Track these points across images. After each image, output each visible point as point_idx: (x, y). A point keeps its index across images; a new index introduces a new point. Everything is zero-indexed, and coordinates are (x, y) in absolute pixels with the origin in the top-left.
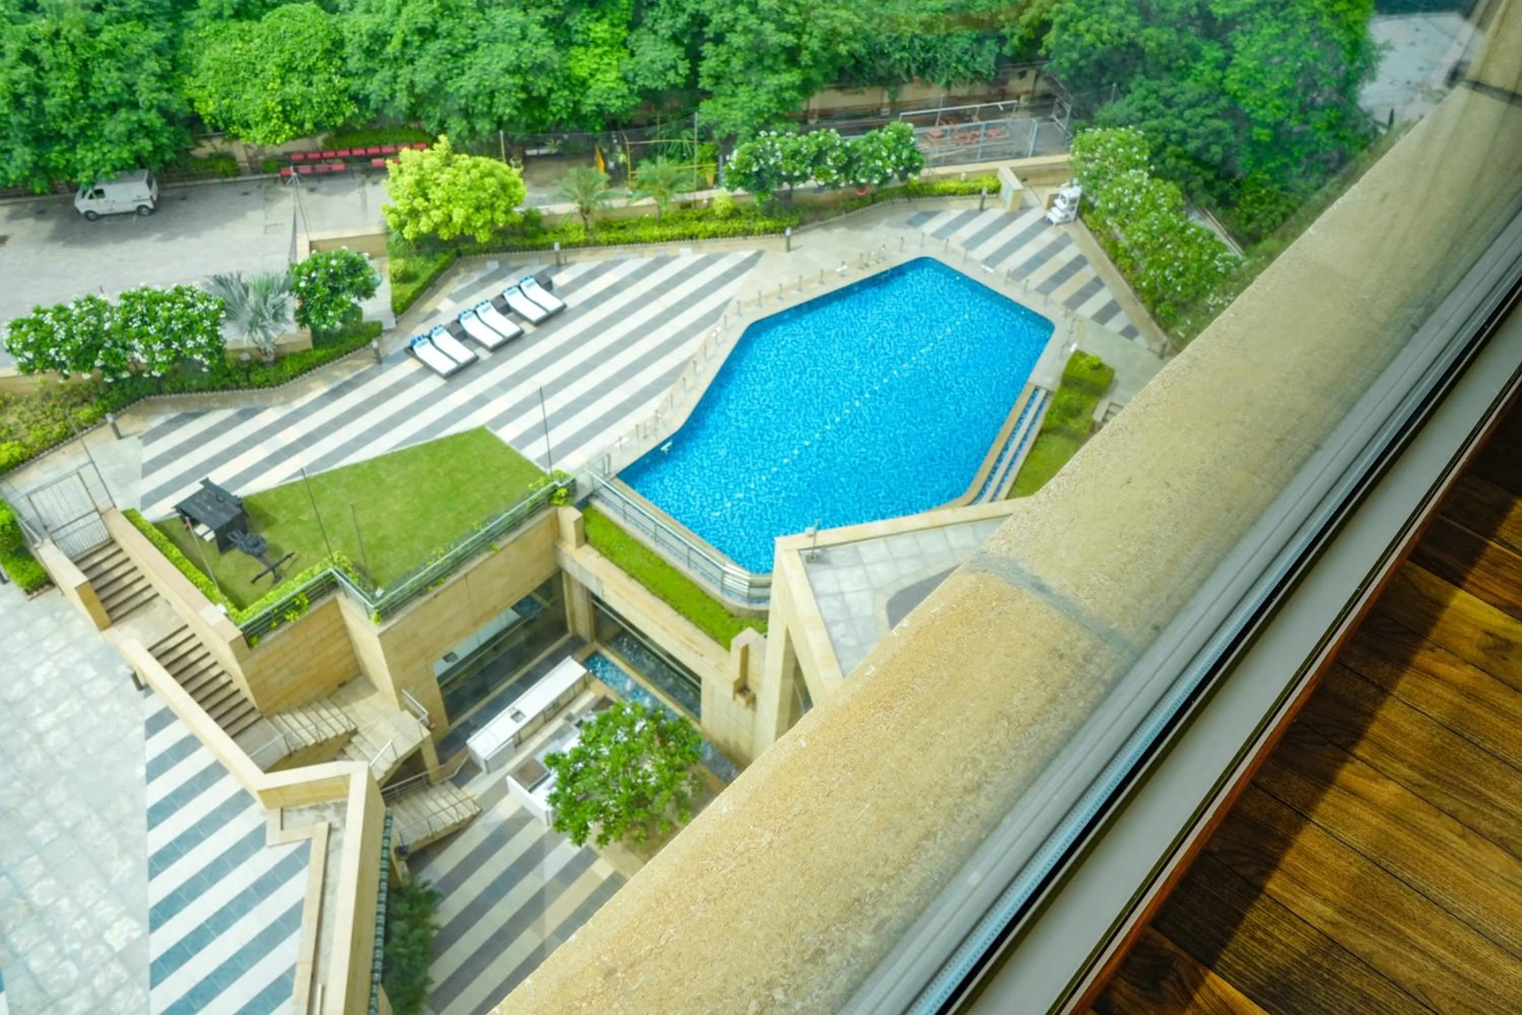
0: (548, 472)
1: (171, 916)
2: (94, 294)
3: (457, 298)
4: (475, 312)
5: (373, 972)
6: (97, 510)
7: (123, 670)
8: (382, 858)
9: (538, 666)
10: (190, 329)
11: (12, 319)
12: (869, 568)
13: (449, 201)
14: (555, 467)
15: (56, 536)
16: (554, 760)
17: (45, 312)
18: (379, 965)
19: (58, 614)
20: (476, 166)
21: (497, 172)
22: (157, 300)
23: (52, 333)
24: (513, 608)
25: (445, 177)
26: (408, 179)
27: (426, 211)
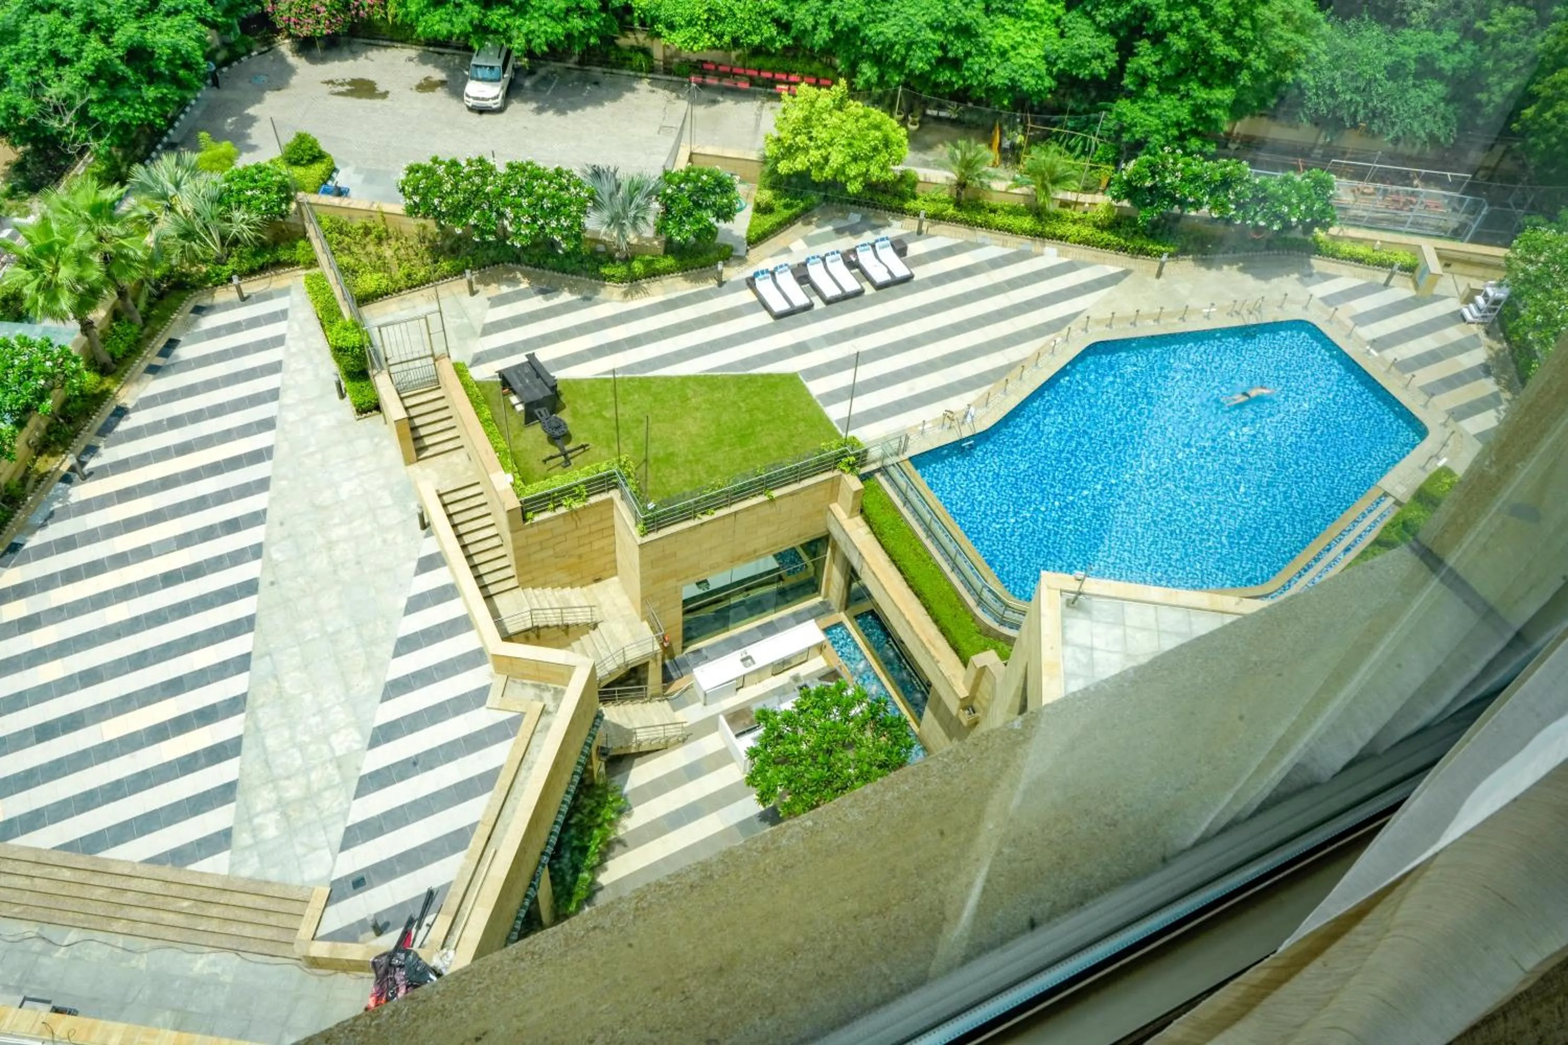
0: (844, 435)
1: (388, 741)
2: (485, 157)
3: (810, 242)
4: (824, 260)
5: (543, 853)
6: (433, 355)
7: (413, 507)
8: (582, 753)
9: (781, 619)
10: (555, 211)
11: (412, 162)
12: (1129, 631)
13: (830, 145)
14: (850, 434)
15: (393, 369)
16: (764, 716)
17: (441, 163)
18: (550, 850)
19: (376, 440)
20: (866, 116)
21: (883, 127)
22: (537, 175)
23: (440, 184)
24: (775, 556)
25: (834, 119)
26: (796, 114)
27: (806, 150)
